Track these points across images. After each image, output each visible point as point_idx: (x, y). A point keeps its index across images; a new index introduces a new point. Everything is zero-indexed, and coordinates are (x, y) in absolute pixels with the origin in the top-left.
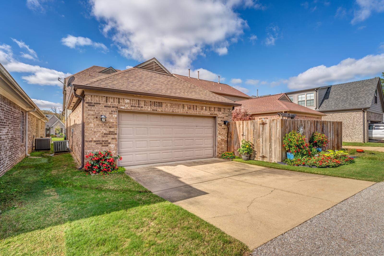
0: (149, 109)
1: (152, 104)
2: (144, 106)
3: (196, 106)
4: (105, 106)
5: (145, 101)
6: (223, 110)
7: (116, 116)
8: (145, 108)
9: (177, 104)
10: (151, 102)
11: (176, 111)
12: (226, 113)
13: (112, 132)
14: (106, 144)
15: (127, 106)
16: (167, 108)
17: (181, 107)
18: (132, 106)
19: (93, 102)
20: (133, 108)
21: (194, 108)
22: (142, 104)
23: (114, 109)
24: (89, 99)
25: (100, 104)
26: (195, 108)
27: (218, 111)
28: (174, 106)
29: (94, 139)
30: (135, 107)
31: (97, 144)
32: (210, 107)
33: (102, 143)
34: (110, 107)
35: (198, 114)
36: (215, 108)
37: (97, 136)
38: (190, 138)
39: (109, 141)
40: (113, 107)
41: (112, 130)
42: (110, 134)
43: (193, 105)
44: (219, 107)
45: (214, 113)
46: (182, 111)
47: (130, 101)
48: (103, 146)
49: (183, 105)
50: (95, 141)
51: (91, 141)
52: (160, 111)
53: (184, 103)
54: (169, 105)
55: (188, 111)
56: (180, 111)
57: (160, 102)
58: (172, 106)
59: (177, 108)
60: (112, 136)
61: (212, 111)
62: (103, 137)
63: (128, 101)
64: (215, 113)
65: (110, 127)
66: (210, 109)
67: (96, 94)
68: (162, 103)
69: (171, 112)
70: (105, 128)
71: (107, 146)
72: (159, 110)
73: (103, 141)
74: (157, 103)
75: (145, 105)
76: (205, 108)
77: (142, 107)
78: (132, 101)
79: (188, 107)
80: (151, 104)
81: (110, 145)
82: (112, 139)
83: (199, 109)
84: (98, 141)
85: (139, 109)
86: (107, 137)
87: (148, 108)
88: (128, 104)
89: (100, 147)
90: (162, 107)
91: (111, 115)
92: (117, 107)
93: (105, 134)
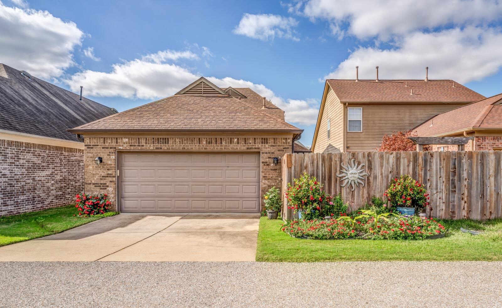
0: (151, 147)
1: (156, 141)
2: (145, 144)
3: (221, 139)
4: (103, 148)
5: (146, 138)
6: (273, 141)
7: (114, 157)
8: (147, 146)
9: (190, 139)
10: (153, 139)
11: (188, 148)
12: (279, 146)
13: (110, 174)
14: (105, 186)
15: (125, 145)
16: (175, 144)
17: (196, 141)
18: (131, 146)
19: (91, 144)
20: (132, 148)
21: (216, 141)
22: (143, 142)
23: (112, 150)
24: (88, 141)
25: (98, 145)
26: (219, 141)
27: (262, 143)
28: (186, 142)
29: (93, 182)
30: (135, 146)
31: (95, 186)
32: (245, 138)
33: (100, 186)
34: (107, 148)
35: (224, 150)
36: (255, 139)
37: (95, 179)
38: (217, 184)
39: (107, 185)
40: (111, 148)
41: (110, 172)
42: (108, 177)
43: (216, 138)
44: (263, 137)
45: (253, 147)
46: (197, 147)
47: (129, 139)
48: (101, 189)
49: (199, 139)
50: (94, 184)
51: (90, 184)
52: (166, 148)
53: (199, 137)
54: (177, 140)
55: (207, 146)
56: (195, 147)
57: (165, 139)
58: (182, 141)
59: (190, 144)
60: (110, 179)
61: (250, 143)
62: (101, 179)
63: (127, 140)
64: (257, 147)
65: (108, 170)
66: (245, 141)
67: (94, 136)
68: (168, 139)
69: (181, 149)
70: (102, 170)
71: (106, 189)
72: (165, 147)
73: (101, 184)
74: (162, 140)
75: (146, 143)
76: (236, 140)
77: (143, 146)
78: (131, 140)
79: (207, 141)
80: (153, 142)
81: (108, 188)
82: (111, 182)
83: (226, 143)
84: (96, 184)
85: (140, 148)
86: (105, 179)
87: (150, 146)
88: (127, 143)
89: (98, 190)
90: (168, 143)
91: (108, 157)
92: (115, 148)
93: (103, 177)
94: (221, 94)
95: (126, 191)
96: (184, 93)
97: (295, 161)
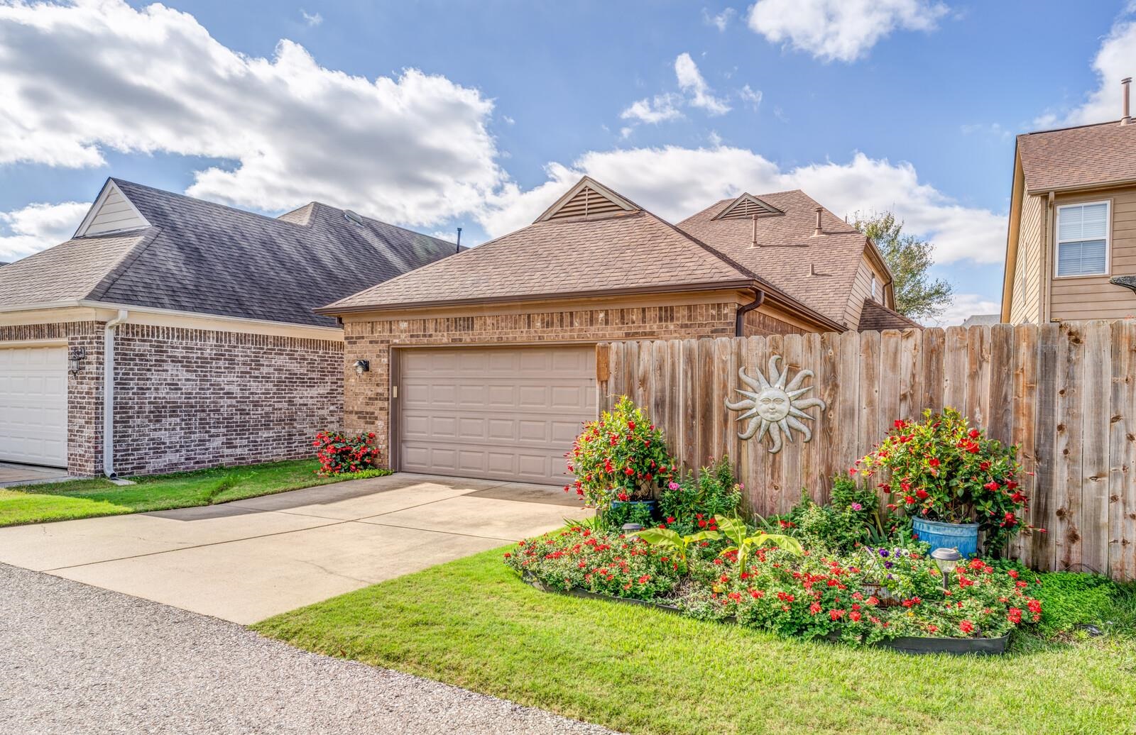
0: (443, 338)
1: (452, 326)
2: (434, 333)
3: (571, 314)
4: (371, 342)
5: (436, 320)
6: (686, 313)
7: (386, 360)
8: (437, 336)
9: (511, 317)
10: (448, 319)
11: (507, 338)
13: (381, 394)
14: (369, 418)
15: (403, 336)
16: (485, 331)
17: (523, 322)
18: (412, 336)
19: (354, 336)
20: (414, 340)
21: (562, 321)
22: (431, 327)
23: (384, 346)
24: (349, 330)
25: (363, 338)
26: (567, 319)
27: (661, 320)
28: (503, 324)
29: (356, 409)
30: (418, 336)
31: (359, 418)
32: (622, 310)
33: (365, 418)
34: (377, 342)
35: (578, 341)
36: (644, 310)
37: (359, 403)
38: (568, 419)
39: (376, 415)
40: (382, 342)
41: (380, 390)
42: (376, 399)
43: (562, 313)
44: (663, 305)
45: (641, 330)
46: (524, 335)
47: (409, 324)
48: (367, 423)
49: (529, 316)
50: (357, 413)
51: (351, 412)
52: (468, 340)
53: (529, 311)
54: (489, 321)
55: (544, 332)
56: (520, 335)
57: (468, 318)
58: (498, 323)
59: (511, 328)
60: (380, 404)
61: (633, 322)
62: (367, 404)
63: (404, 325)
64: (648, 330)
65: (377, 385)
66: (623, 317)
67: (357, 320)
68: (472, 318)
69: (496, 340)
70: (369, 386)
71: (373, 423)
72: (467, 338)
73: (367, 413)
74: (462, 322)
75: (436, 331)
76: (602, 315)
77: (430, 336)
78: (413, 324)
79: (543, 320)
80: (448, 327)
81: (377, 422)
82: (381, 409)
83: (581, 324)
84: (361, 412)
85: (425, 340)
86: (372, 404)
87: (443, 336)
88: (405, 332)
89: (363, 425)
90: (472, 329)
91: (378, 359)
92: (388, 342)
93: (370, 399)
94: (623, 210)
95: (409, 429)
96: (551, 219)
97: (617, 364)
